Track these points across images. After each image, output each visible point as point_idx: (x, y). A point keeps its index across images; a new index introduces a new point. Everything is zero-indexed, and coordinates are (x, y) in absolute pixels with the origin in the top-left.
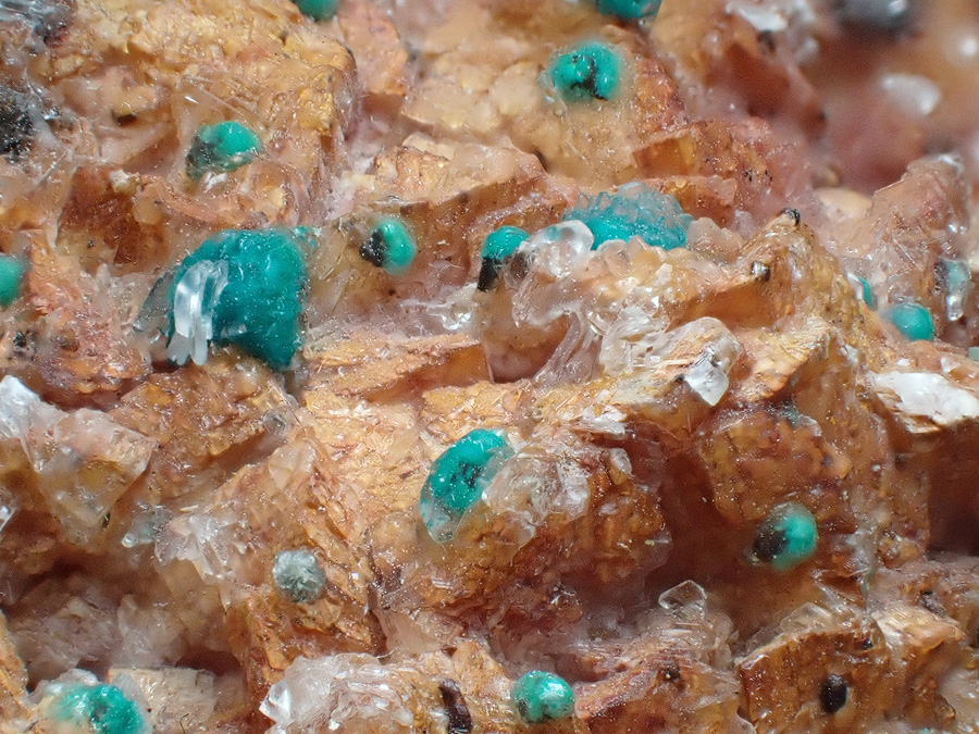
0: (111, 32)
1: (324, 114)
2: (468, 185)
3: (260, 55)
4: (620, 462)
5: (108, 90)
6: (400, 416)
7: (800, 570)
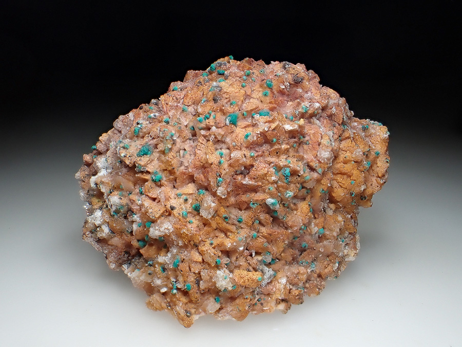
0: (225, 90)
1: (242, 99)
2: (252, 108)
3: (237, 92)
4: (259, 135)
5: (225, 96)
6: (244, 130)
7: (275, 143)
